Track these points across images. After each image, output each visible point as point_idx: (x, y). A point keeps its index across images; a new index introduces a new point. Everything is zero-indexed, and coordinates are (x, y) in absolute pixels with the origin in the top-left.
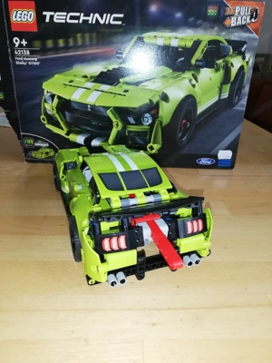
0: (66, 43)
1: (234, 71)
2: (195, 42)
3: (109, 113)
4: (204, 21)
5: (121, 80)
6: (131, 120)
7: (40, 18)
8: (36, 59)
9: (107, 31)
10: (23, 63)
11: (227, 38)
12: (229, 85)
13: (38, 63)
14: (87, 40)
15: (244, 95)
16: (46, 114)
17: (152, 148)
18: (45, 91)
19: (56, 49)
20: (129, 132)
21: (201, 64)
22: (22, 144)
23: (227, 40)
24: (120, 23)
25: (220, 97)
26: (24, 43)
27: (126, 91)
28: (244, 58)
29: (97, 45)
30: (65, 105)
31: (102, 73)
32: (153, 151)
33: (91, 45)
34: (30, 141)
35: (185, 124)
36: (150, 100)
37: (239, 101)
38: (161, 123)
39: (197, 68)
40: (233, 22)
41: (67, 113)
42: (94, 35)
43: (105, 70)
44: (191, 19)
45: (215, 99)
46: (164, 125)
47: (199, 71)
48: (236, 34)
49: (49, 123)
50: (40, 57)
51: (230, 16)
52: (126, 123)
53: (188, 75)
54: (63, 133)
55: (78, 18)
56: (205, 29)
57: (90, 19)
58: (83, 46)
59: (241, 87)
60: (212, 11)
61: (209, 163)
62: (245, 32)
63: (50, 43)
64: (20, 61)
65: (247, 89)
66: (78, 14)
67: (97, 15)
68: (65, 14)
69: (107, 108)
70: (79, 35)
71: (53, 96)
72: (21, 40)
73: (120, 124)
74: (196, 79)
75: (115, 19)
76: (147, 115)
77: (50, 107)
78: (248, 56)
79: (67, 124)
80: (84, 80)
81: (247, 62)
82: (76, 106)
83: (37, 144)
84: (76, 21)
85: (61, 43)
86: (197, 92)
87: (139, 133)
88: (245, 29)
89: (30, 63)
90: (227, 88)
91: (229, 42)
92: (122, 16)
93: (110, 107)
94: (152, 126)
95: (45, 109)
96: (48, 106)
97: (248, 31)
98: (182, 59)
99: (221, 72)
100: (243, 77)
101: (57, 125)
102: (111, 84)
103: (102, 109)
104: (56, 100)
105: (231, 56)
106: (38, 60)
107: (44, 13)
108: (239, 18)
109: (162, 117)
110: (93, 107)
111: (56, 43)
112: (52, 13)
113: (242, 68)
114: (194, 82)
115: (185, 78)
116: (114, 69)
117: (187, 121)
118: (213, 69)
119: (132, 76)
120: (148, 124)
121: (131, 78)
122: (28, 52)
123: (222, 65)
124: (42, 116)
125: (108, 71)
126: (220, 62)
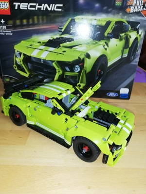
0: (28, 22)
1: (131, 41)
2: (107, 22)
3: (54, 64)
4: (113, 9)
5: (61, 45)
6: (67, 69)
7: (12, 6)
8: (10, 32)
9: (53, 15)
10: (2, 34)
11: (128, 20)
12: (128, 49)
13: (11, 34)
14: (41, 20)
15: (137, 55)
16: (17, 64)
17: (80, 86)
18: (16, 51)
19: (22, 25)
20: (66, 76)
21: (111, 36)
22: (3, 81)
23: (127, 21)
24: (60, 10)
25: (122, 56)
26: (3, 21)
27: (64, 52)
28: (138, 33)
29: (47, 23)
30: (27, 59)
31: (50, 40)
32: (81, 88)
33: (43, 24)
34: (8, 80)
35: (100, 72)
36: (79, 58)
37: (134, 58)
38: (85, 71)
39: (108, 38)
40: (132, 10)
41: (29, 64)
42: (45, 17)
43: (51, 39)
44: (105, 8)
45: (119, 57)
46: (87, 72)
47: (109, 40)
48: (133, 18)
49: (18, 69)
50: (12, 30)
51: (130, 6)
52: (64, 71)
53: (103, 42)
54: (26, 75)
55: (35, 7)
56: (114, 14)
57: (42, 7)
58: (38, 24)
59: (136, 51)
60: (118, 3)
61: (115, 95)
62: (140, 16)
63: (18, 22)
64: (1, 32)
65: (139, 52)
66: (35, 4)
67: (46, 5)
68: (27, 4)
69: (53, 61)
70: (35, 17)
71: (20, 54)
73: (61, 72)
74: (107, 45)
75: (58, 7)
76: (77, 66)
77: (19, 60)
78: (140, 31)
79: (29, 70)
80: (39, 44)
81: (140, 35)
82: (34, 60)
83: (12, 82)
84: (34, 9)
85: (25, 22)
86: (108, 53)
87: (72, 77)
88: (139, 15)
89: (6, 34)
90: (127, 51)
91: (129, 22)
92: (62, 5)
93: (54, 61)
94: (80, 72)
95: (16, 61)
97: (141, 15)
98: (99, 32)
99: (123, 41)
100: (137, 44)
101: (23, 71)
102: (55, 47)
103: (50, 62)
104: (22, 56)
105: (130, 31)
106: (11, 32)
107: (14, 3)
108: (136, 8)
109: (86, 68)
110: (44, 61)
111: (22, 22)
112: (19, 4)
113: (136, 39)
114: (106, 47)
115: (101, 44)
116: (57, 38)
117: (101, 70)
118: (118, 40)
119: (68, 43)
120: (77, 71)
121: (67, 44)
122: (5, 27)
123: (124, 36)
124: (14, 65)
125: (53, 39)
126: (123, 35)
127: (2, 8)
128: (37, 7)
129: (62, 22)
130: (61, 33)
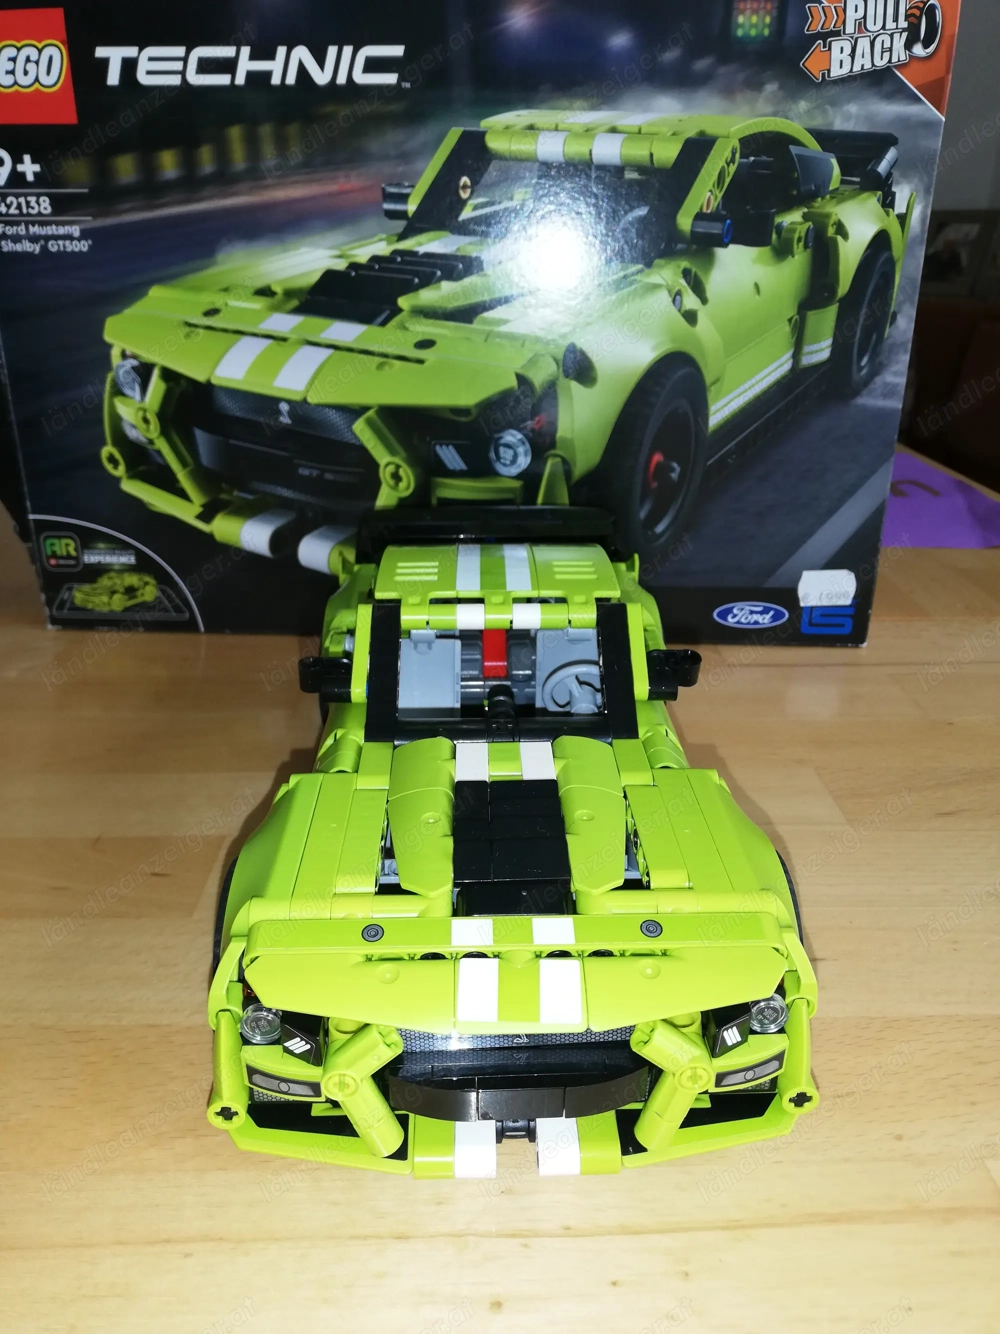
0: (189, 162)
1: (851, 254)
2: (689, 144)
3: (361, 429)
4: (724, 58)
5: (403, 302)
6: (450, 456)
7: (85, 70)
8: (75, 231)
9: (344, 111)
10: (27, 246)
11: (818, 122)
12: (832, 312)
13: (83, 246)
14: (269, 157)
15: (894, 349)
16: (121, 440)
18: (115, 354)
19: (151, 188)
21: (716, 228)
22: (36, 556)
23: (812, 132)
24: (390, 79)
25: (796, 356)
26: (29, 168)
27: (426, 344)
28: (888, 202)
29: (310, 166)
31: (329, 275)
33: (285, 174)
34: (66, 546)
35: (663, 470)
36: (522, 380)
37: (876, 369)
38: (567, 465)
39: (703, 246)
40: (839, 60)
41: (201, 436)
42: (293, 129)
43: (341, 265)
44: (670, 55)
45: (777, 368)
46: (577, 473)
47: (708, 260)
48: (853, 108)
49: (133, 474)
50: (90, 222)
51: (827, 36)
52: (430, 470)
53: (667, 274)
54: (187, 512)
55: (229, 66)
56: (728, 92)
57: (275, 67)
58: (254, 175)
59: (881, 318)
60: (751, 23)
61: (765, 620)
62: (889, 96)
63: (126, 168)
64: (16, 239)
65: (904, 325)
66: (227, 52)
67: (301, 53)
68: (180, 51)
69: (354, 412)
70: (235, 133)
71: (144, 371)
72: (17, 160)
73: (407, 473)
74: (698, 288)
75: (373, 65)
76: (512, 436)
77: (136, 412)
78: (902, 193)
79: (202, 476)
80: (259, 304)
81: (903, 219)
82: (232, 407)
83: (91, 558)
84: (223, 80)
85: (169, 163)
86: (706, 339)
88: (887, 87)
89: (53, 247)
90: (825, 321)
91: (826, 138)
92: (397, 51)
93: (365, 409)
94: (530, 478)
95: (117, 419)
96: (127, 411)
97: (901, 93)
98: (642, 211)
99: (798, 263)
101: (164, 480)
102: (366, 318)
103: (334, 417)
104: (156, 386)
105: (838, 196)
106: (84, 235)
107: (101, 52)
108: (863, 44)
109: (569, 443)
110: (299, 408)
111: (148, 167)
112: (131, 51)
113: (881, 241)
114: (690, 301)
115: (656, 287)
116: (375, 259)
117: (669, 457)
118: (765, 251)
119: (446, 286)
120: (514, 471)
121: (443, 293)
122: (45, 202)
123: (802, 230)
124: (108, 450)
125: (353, 266)
126: (792, 218)
127: (24, 81)
128: (246, 65)
129: (405, 157)
130: (400, 225)
